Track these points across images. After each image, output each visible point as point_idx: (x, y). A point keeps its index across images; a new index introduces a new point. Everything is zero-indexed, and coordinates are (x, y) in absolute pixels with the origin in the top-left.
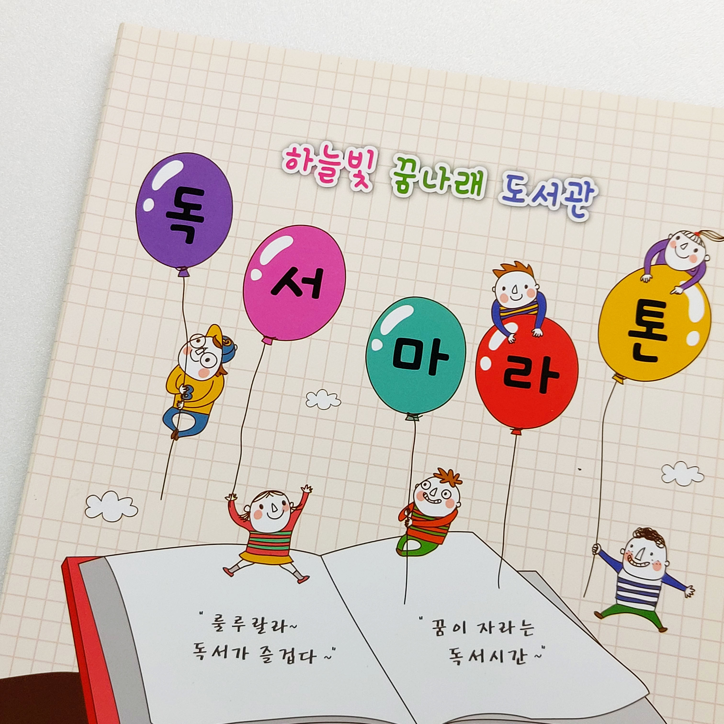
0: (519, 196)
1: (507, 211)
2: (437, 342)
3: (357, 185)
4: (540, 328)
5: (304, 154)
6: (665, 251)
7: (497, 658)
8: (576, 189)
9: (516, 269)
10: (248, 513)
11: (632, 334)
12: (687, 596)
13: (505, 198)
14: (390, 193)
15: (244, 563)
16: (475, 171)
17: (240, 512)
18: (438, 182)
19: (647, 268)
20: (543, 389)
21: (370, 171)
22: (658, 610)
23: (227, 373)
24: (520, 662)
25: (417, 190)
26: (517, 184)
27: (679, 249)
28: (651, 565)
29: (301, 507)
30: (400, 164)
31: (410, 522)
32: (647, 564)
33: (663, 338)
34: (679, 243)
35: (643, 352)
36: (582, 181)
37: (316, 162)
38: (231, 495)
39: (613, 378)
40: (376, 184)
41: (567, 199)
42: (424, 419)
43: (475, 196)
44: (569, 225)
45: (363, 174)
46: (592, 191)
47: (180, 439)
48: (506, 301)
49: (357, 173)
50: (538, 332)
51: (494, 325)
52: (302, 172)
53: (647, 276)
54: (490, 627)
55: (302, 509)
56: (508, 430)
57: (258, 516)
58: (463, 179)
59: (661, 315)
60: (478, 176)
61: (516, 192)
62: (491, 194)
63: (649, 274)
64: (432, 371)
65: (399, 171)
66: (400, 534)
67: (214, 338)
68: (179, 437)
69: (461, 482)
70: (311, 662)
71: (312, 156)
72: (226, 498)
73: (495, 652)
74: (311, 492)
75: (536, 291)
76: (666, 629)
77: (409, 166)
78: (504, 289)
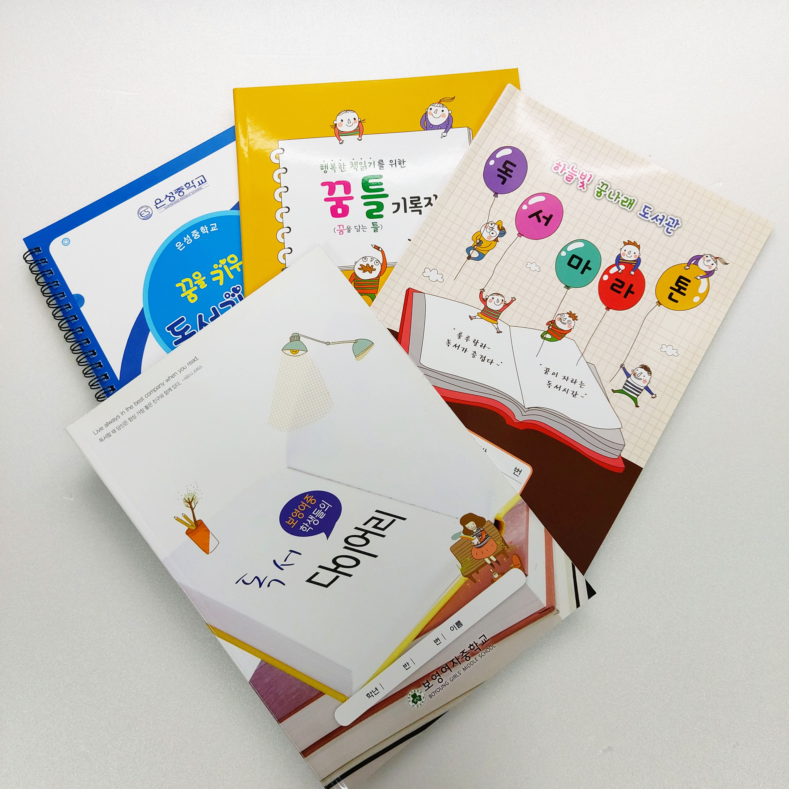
0: (646, 215)
1: (639, 220)
2: (589, 262)
3: (580, 187)
4: (634, 272)
5: (563, 166)
6: (699, 260)
7: (565, 391)
8: (672, 221)
9: (633, 244)
10: (487, 299)
11: (671, 288)
12: (652, 398)
13: (640, 214)
14: (592, 195)
15: (478, 317)
16: (632, 198)
17: (484, 297)
18: (614, 198)
19: (689, 264)
20: (625, 296)
21: (588, 183)
22: (638, 398)
23: (498, 241)
24: (574, 396)
25: (604, 198)
26: (647, 210)
27: (705, 261)
28: (642, 380)
29: (509, 305)
30: (602, 184)
31: (551, 327)
32: (641, 379)
33: (684, 294)
34: (707, 259)
35: (673, 297)
36: (676, 219)
37: (567, 171)
38: (482, 289)
39: (656, 302)
40: (588, 189)
41: (666, 224)
42: (572, 290)
43: (628, 209)
44: (663, 235)
45: (585, 183)
46: (679, 224)
47: (470, 260)
48: (624, 256)
49: (582, 182)
50: (632, 273)
51: (615, 263)
52: (559, 173)
53: (688, 267)
54: (567, 379)
55: (509, 306)
56: (604, 307)
57: (491, 301)
58: (626, 200)
59: (687, 285)
60: (633, 201)
61: (646, 213)
62: (635, 210)
63: (689, 267)
64: (582, 272)
65: (600, 187)
66: (545, 330)
67: (499, 226)
68: (470, 259)
69: (577, 320)
70: (491, 364)
71: (566, 168)
72: (480, 289)
73: (566, 389)
74: (515, 300)
75: (638, 256)
76: (639, 407)
77: (605, 186)
78: (625, 251)
